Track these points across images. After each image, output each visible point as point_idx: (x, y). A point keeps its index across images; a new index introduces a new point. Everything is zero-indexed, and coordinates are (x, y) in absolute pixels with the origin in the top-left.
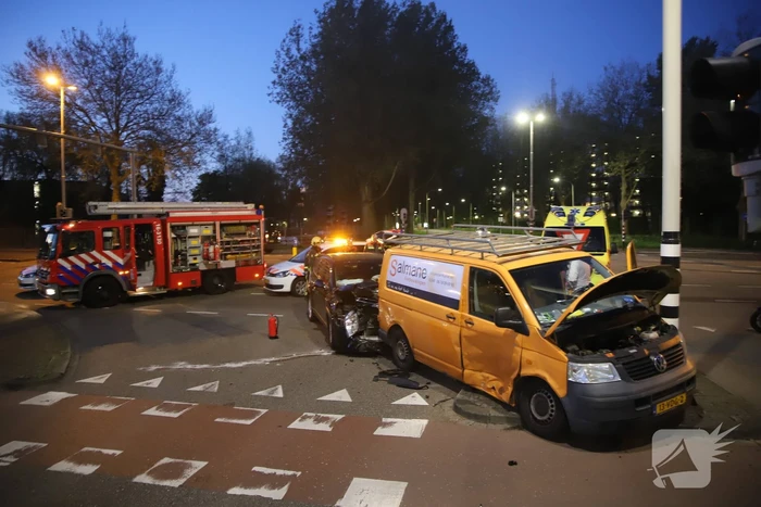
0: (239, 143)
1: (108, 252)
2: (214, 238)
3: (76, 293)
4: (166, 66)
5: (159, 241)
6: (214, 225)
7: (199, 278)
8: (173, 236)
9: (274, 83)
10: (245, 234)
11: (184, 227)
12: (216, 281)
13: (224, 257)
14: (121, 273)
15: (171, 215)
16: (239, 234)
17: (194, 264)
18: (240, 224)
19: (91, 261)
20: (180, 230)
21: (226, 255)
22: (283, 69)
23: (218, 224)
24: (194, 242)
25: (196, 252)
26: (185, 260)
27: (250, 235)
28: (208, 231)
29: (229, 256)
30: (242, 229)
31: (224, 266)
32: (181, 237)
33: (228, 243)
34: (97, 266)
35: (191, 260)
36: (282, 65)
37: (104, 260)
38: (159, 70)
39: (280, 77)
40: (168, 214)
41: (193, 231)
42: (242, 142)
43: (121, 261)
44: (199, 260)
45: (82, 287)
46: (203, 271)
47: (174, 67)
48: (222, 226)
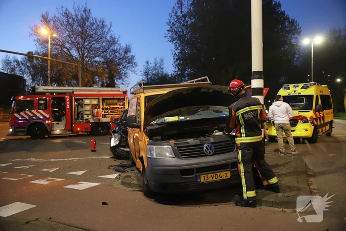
0: (156, 65)
1: (41, 111)
2: (99, 106)
3: (24, 131)
4: (107, 23)
5: (68, 107)
6: (99, 99)
7: (89, 127)
8: (76, 104)
9: (169, 31)
10: (116, 104)
11: (82, 99)
12: (100, 129)
13: (104, 116)
14: (47, 122)
15: (75, 93)
16: (113, 104)
17: (87, 119)
18: (113, 99)
19: (31, 115)
20: (80, 101)
21: (105, 115)
22: (173, 23)
23: (101, 98)
24: (88, 108)
25: (89, 112)
26: (82, 117)
27: (119, 105)
28: (95, 102)
29: (107, 115)
30: (116, 101)
31: (104, 121)
32: (81, 105)
33: (107, 109)
34: (35, 118)
35: (85, 117)
36: (172, 21)
37: (38, 115)
38: (103, 26)
39: (171, 27)
40: (73, 92)
41: (87, 102)
42: (158, 65)
43: (47, 116)
44: (90, 117)
45: (26, 128)
46: (91, 123)
47: (111, 23)
48: (103, 100)
